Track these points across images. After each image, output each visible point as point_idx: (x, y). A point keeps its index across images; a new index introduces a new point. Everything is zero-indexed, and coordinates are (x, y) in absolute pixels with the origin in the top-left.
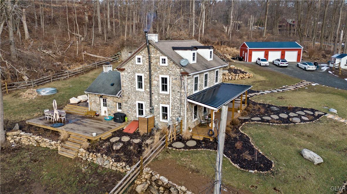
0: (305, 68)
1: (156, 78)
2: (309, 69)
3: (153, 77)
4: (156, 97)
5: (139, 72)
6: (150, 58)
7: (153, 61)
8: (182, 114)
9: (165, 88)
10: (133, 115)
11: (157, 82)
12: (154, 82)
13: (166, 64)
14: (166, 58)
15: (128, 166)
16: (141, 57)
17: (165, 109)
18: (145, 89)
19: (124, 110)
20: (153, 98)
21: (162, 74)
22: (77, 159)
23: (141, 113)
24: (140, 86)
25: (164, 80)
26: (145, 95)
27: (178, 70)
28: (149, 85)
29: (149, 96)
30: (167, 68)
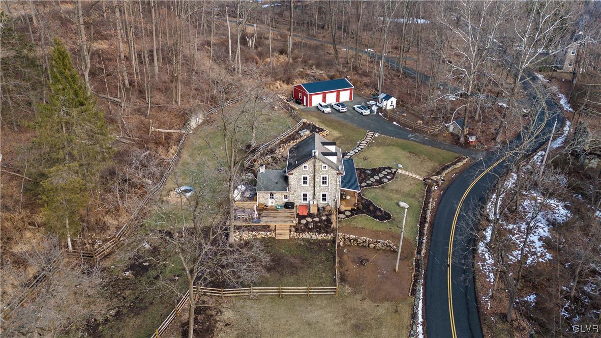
0: (362, 112)
1: (319, 177)
2: (365, 114)
3: (316, 177)
4: (318, 188)
5: (305, 174)
6: (315, 166)
7: (317, 168)
8: (337, 197)
9: (324, 182)
10: (299, 201)
11: (319, 179)
12: (317, 180)
13: (327, 169)
14: (327, 165)
15: (328, 235)
16: (307, 165)
17: (324, 195)
18: (309, 184)
19: (291, 199)
20: (316, 190)
21: (323, 174)
22: (291, 239)
23: (305, 199)
24: (305, 182)
25: (325, 178)
26: (309, 188)
27: (335, 172)
28: (313, 182)
29: (313, 188)
30: (327, 171)
